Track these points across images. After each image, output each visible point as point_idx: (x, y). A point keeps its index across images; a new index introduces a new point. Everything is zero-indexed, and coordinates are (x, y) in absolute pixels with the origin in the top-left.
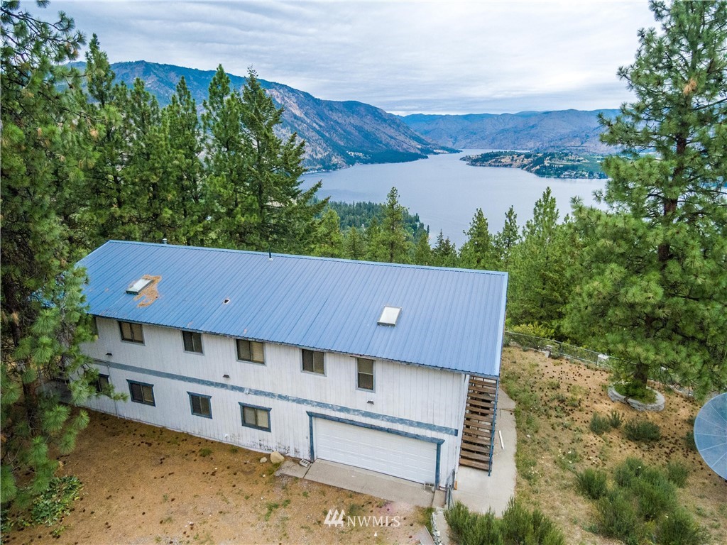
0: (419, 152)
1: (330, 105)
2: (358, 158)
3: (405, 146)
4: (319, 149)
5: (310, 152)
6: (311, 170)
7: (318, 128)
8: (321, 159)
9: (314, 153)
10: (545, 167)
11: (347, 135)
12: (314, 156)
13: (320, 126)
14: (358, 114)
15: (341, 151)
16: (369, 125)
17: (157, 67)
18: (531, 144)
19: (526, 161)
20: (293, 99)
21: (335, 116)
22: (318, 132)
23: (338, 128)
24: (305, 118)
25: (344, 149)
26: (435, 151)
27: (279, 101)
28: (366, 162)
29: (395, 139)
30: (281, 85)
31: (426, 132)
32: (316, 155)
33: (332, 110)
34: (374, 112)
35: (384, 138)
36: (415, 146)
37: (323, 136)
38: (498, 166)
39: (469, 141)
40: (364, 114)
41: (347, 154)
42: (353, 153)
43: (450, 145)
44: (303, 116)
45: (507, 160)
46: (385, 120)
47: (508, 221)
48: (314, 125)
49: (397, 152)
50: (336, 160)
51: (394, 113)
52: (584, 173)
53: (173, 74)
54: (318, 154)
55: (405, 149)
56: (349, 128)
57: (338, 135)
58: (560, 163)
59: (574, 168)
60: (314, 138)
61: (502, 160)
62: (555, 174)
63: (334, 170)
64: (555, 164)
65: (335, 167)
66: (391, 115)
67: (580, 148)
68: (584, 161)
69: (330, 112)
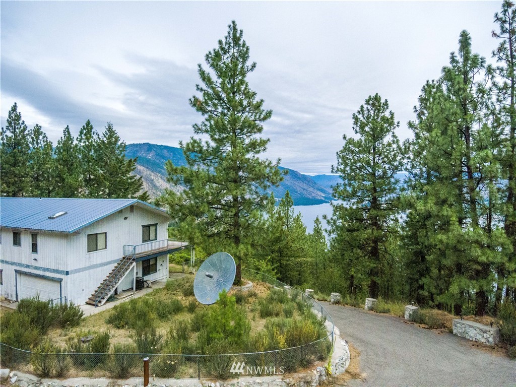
0: (323, 199)
3: (313, 195)
16: (289, 181)
17: (157, 147)
29: (307, 190)
34: (291, 173)
35: (299, 190)
36: (321, 195)
46: (299, 179)
47: (316, 226)
49: (309, 199)
51: (305, 174)
53: (165, 151)
55: (313, 197)
66: (303, 175)
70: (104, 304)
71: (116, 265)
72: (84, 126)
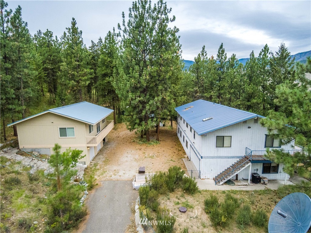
70: (221, 185)
71: (238, 160)
72: (262, 50)
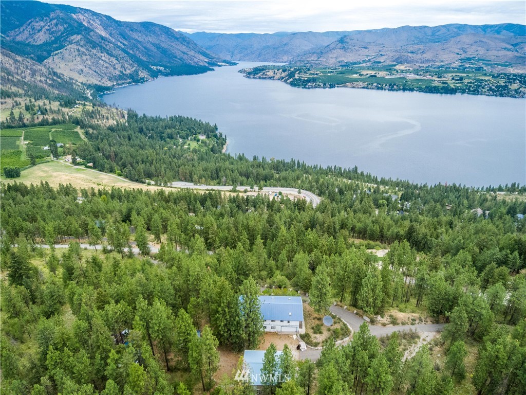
0: (207, 65)
1: (129, 25)
2: (160, 71)
3: (196, 60)
4: (126, 65)
5: (119, 69)
6: (123, 83)
7: (123, 47)
8: (130, 74)
9: (123, 69)
10: (296, 79)
11: (147, 52)
12: (124, 72)
13: (124, 45)
14: (154, 33)
15: (145, 66)
16: (165, 43)
18: (285, 58)
19: (283, 75)
20: (98, 21)
21: (135, 35)
22: (123, 50)
23: (139, 46)
24: (110, 38)
25: (147, 63)
26: (218, 63)
27: (85, 24)
28: (166, 75)
29: (187, 54)
30: (85, 9)
31: (210, 48)
32: (125, 70)
33: (132, 30)
34: (167, 31)
35: (178, 54)
36: (203, 61)
37: (128, 53)
38: (265, 78)
39: (242, 55)
40: (159, 33)
41: (150, 68)
42: (155, 67)
43: (228, 58)
44: (108, 36)
45: (270, 73)
46: (177, 39)
48: (119, 44)
49: (190, 66)
50: (142, 74)
52: (320, 84)
54: (127, 70)
55: (195, 63)
56: (149, 46)
57: (140, 52)
58: (305, 77)
59: (314, 80)
60: (121, 56)
61: (268, 74)
62: (303, 85)
63: (142, 83)
64: (302, 77)
65: (143, 80)
67: (317, 62)
68: (320, 74)
69: (131, 32)
